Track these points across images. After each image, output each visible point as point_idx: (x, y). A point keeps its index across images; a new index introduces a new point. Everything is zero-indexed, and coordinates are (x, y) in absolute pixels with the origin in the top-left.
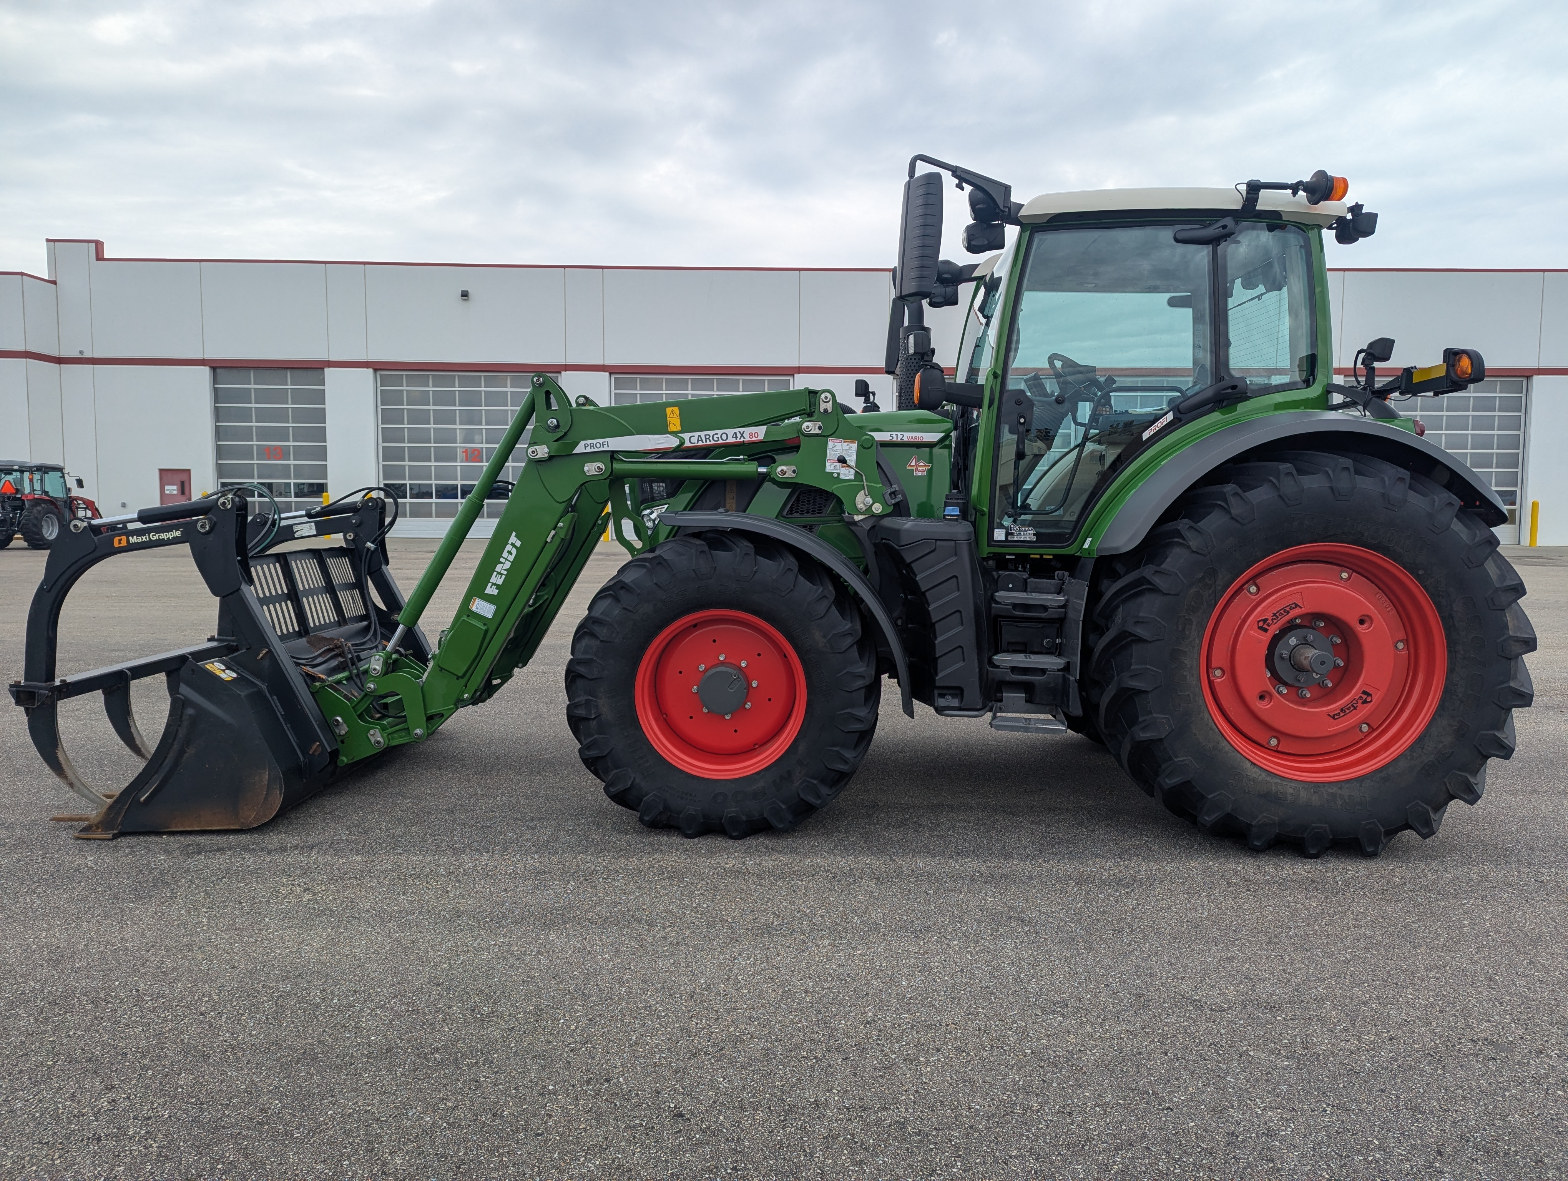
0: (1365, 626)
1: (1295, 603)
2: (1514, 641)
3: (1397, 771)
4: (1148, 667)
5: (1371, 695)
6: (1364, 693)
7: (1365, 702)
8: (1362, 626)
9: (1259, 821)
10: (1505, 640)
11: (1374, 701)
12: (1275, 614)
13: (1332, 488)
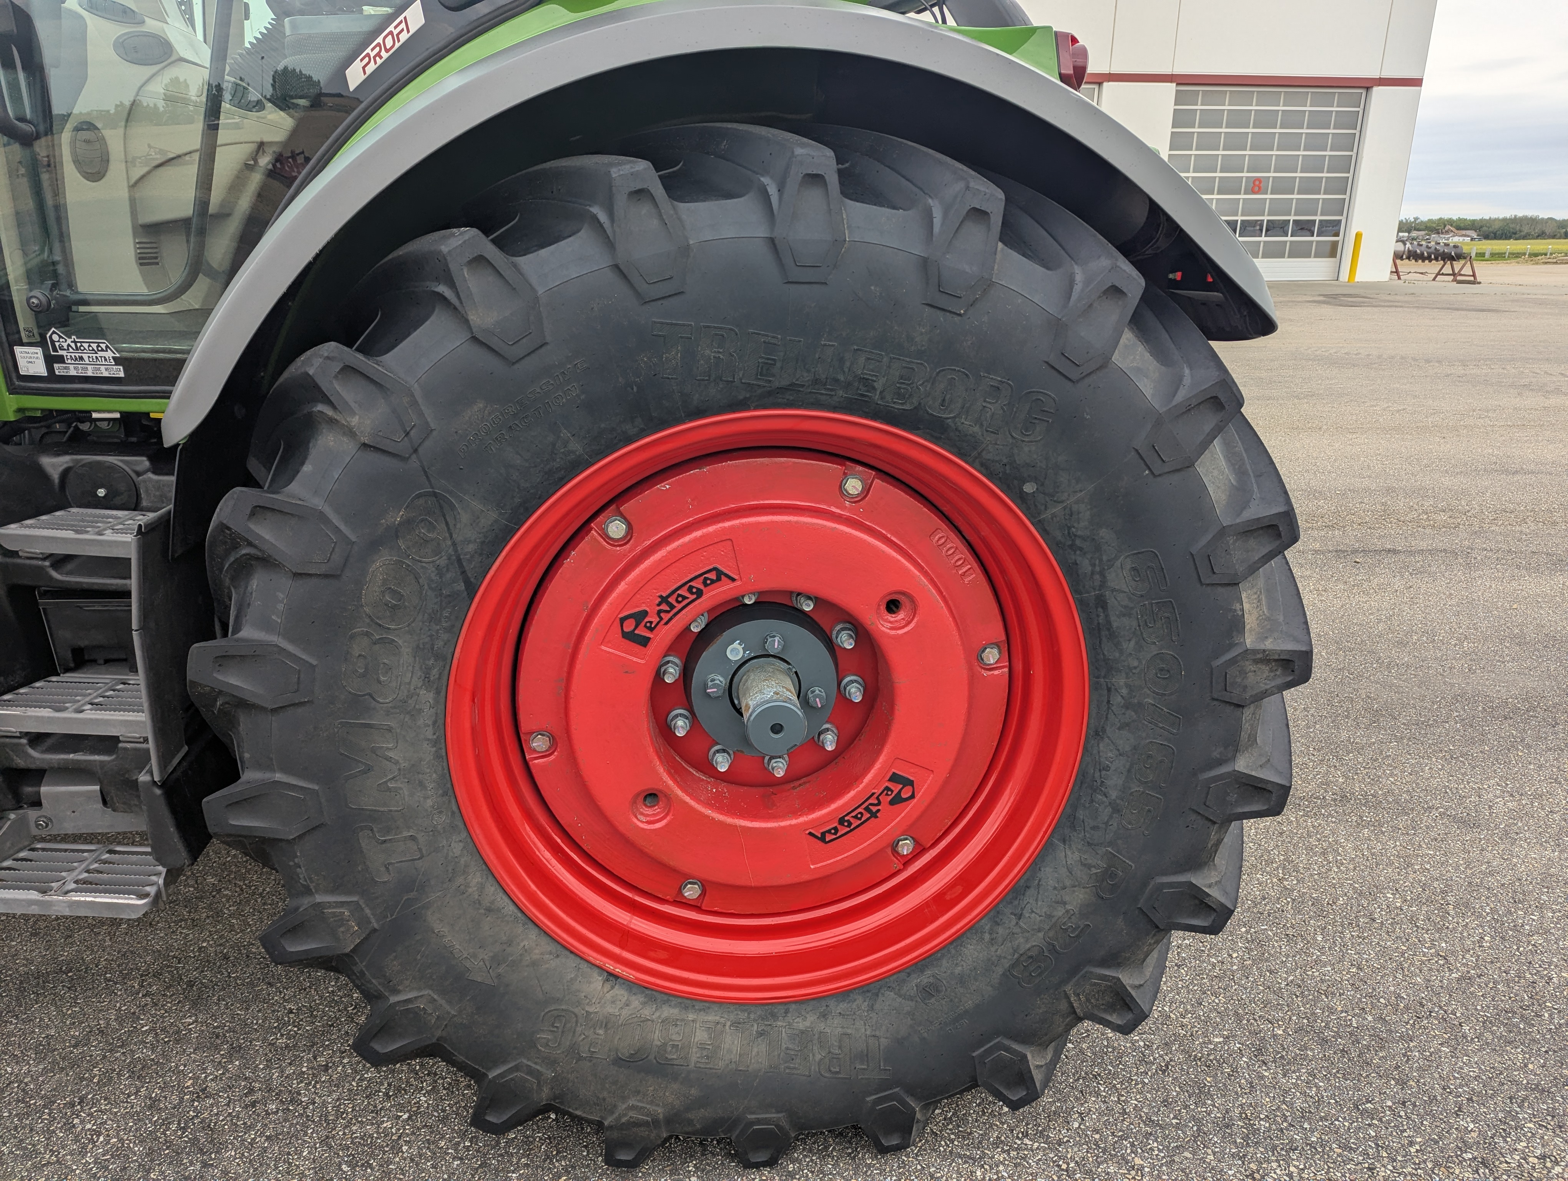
0: (901, 615)
1: (715, 569)
2: (1256, 662)
3: (958, 970)
4: (279, 776)
5: (911, 783)
6: (894, 778)
7: (897, 800)
8: (891, 617)
9: (620, 1117)
10: (1233, 661)
11: (918, 797)
12: (664, 600)
13: (772, 241)
